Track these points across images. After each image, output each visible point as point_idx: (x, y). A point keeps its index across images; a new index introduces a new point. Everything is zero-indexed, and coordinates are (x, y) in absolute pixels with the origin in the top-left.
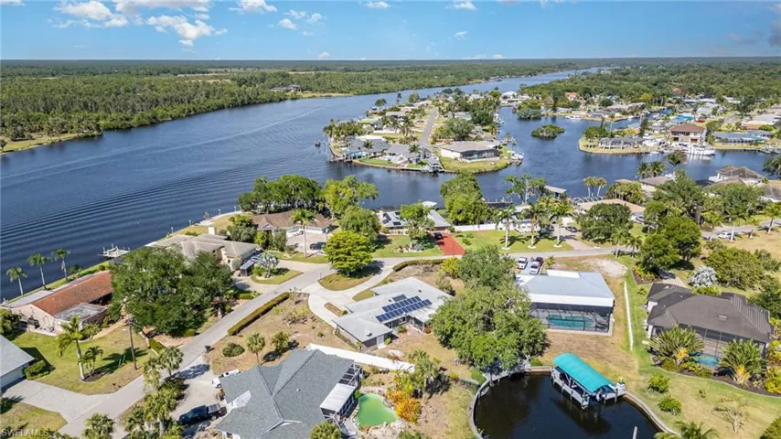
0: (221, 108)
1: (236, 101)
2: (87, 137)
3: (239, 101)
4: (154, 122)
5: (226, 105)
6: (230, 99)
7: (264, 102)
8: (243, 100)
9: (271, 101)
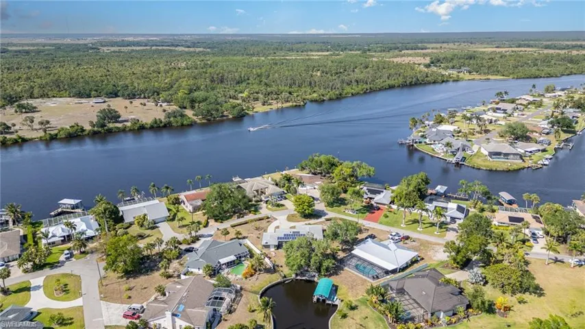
0: (391, 87)
1: (406, 82)
2: (296, 106)
3: (408, 82)
4: (339, 98)
5: (396, 85)
6: (401, 80)
7: (429, 83)
8: (412, 82)
9: (434, 83)
